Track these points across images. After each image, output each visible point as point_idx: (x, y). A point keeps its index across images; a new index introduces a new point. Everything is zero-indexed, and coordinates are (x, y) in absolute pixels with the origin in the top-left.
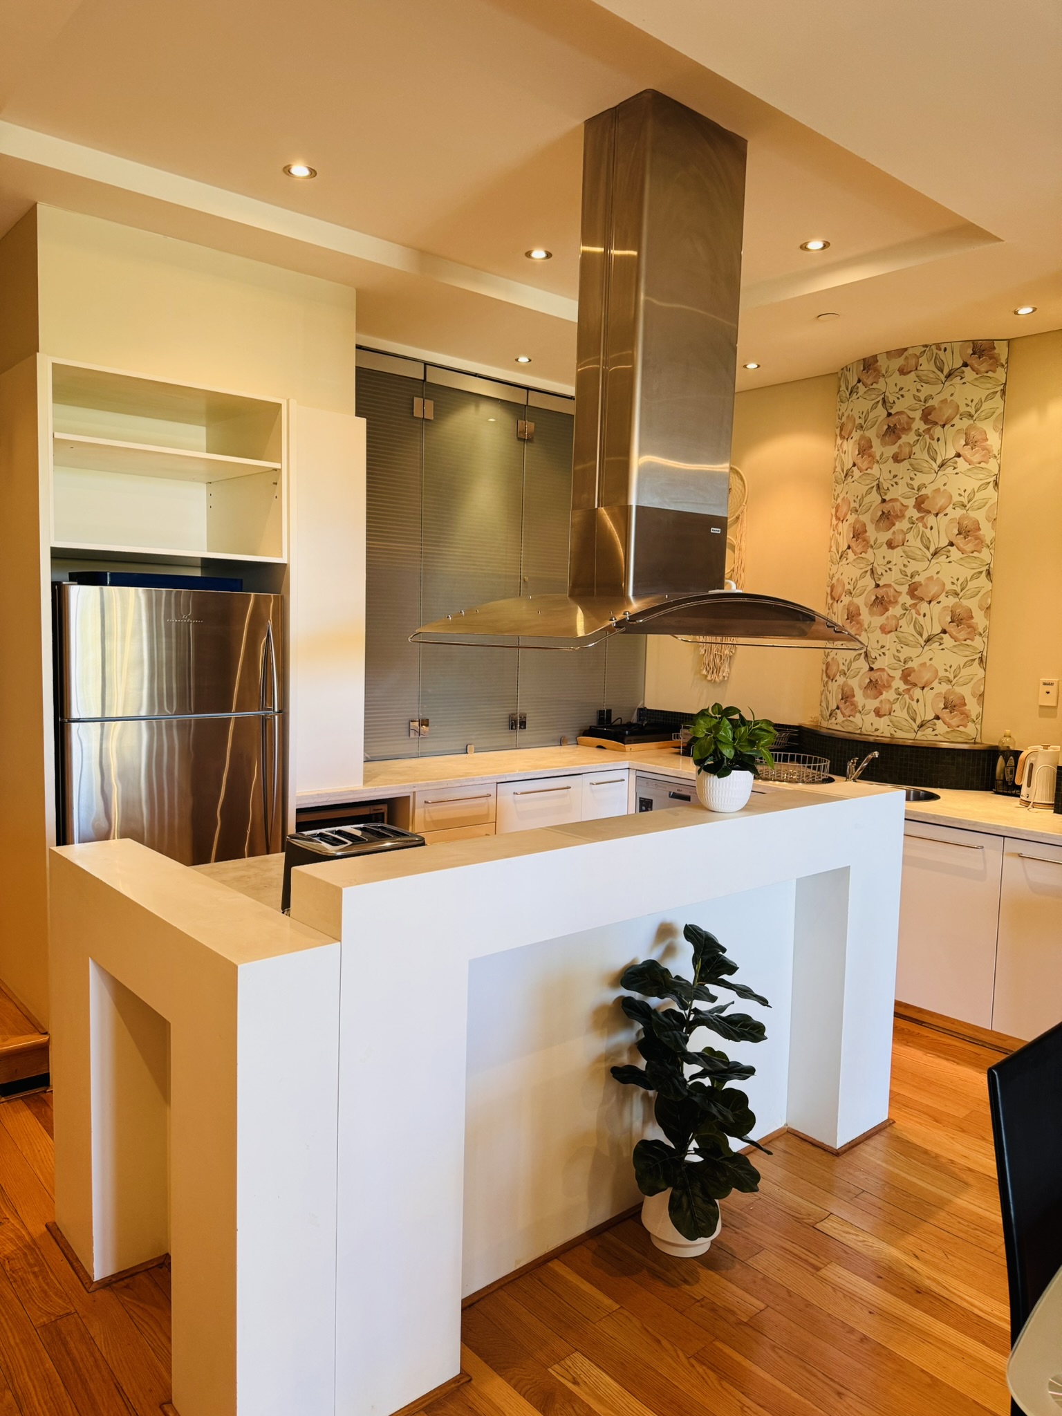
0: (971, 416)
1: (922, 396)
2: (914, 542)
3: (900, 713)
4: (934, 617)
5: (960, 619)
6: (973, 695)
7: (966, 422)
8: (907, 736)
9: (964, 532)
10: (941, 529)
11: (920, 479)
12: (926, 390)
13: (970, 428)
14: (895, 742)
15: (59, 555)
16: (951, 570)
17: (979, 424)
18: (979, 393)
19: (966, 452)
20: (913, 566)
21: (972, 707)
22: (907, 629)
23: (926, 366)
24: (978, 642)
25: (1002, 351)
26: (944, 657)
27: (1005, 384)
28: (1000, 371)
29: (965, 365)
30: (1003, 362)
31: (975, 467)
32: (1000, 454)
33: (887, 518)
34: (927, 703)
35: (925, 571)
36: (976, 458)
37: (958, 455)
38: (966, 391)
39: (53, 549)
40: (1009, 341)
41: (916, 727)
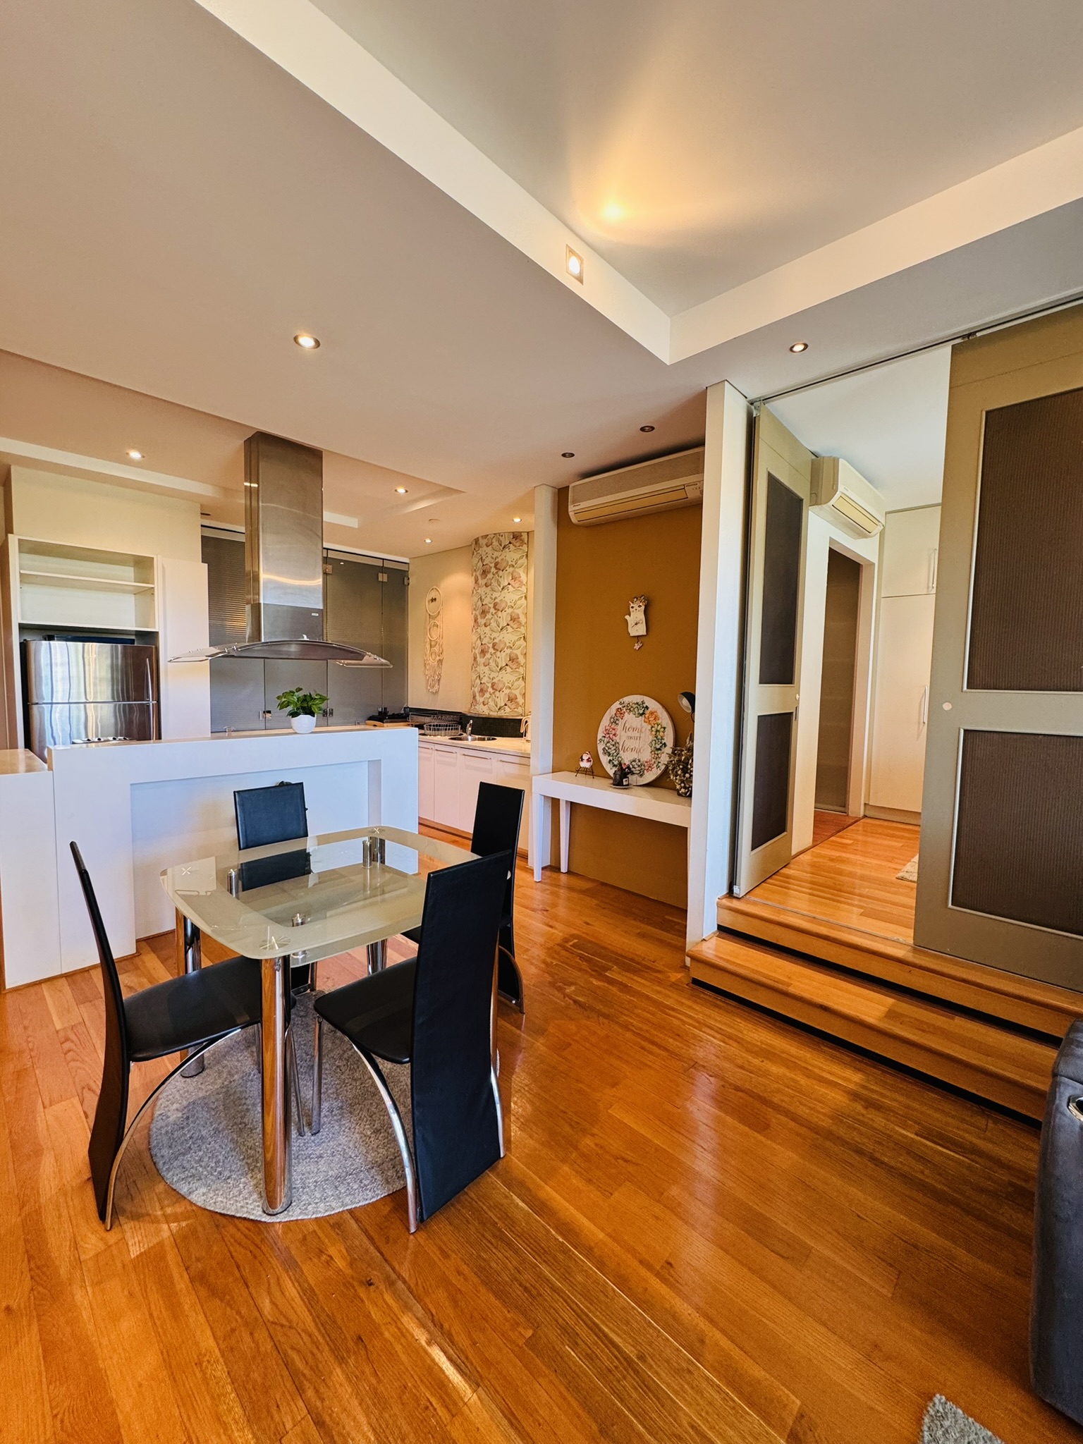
0: (513, 566)
1: (494, 556)
2: (494, 624)
3: (491, 703)
4: (502, 658)
5: (513, 659)
6: (520, 694)
7: (512, 569)
8: (494, 714)
9: (513, 619)
10: (504, 618)
11: (495, 595)
12: (496, 554)
13: (513, 572)
14: (490, 717)
15: (23, 628)
16: (508, 637)
17: (517, 570)
18: (516, 556)
19: (512, 582)
20: (494, 635)
21: (520, 700)
22: (493, 664)
23: (495, 543)
24: (521, 670)
25: (525, 536)
26: (507, 677)
27: (527, 552)
28: (525, 546)
29: (510, 543)
30: (526, 542)
31: (517, 590)
32: (527, 583)
33: (484, 613)
34: (501, 699)
35: (499, 637)
36: (516, 586)
37: (509, 584)
38: (511, 555)
39: (20, 624)
40: (528, 533)
41: (497, 709)
